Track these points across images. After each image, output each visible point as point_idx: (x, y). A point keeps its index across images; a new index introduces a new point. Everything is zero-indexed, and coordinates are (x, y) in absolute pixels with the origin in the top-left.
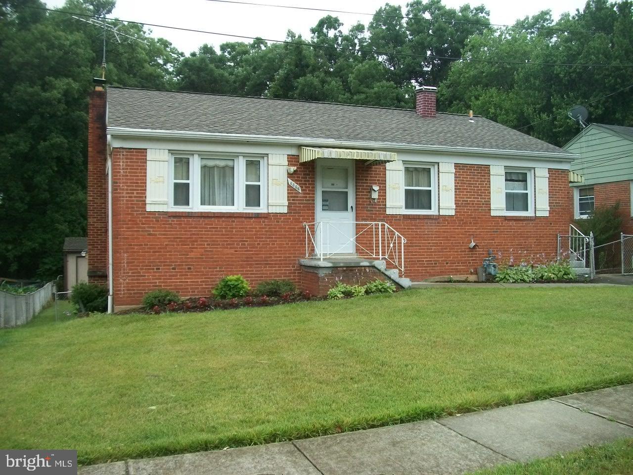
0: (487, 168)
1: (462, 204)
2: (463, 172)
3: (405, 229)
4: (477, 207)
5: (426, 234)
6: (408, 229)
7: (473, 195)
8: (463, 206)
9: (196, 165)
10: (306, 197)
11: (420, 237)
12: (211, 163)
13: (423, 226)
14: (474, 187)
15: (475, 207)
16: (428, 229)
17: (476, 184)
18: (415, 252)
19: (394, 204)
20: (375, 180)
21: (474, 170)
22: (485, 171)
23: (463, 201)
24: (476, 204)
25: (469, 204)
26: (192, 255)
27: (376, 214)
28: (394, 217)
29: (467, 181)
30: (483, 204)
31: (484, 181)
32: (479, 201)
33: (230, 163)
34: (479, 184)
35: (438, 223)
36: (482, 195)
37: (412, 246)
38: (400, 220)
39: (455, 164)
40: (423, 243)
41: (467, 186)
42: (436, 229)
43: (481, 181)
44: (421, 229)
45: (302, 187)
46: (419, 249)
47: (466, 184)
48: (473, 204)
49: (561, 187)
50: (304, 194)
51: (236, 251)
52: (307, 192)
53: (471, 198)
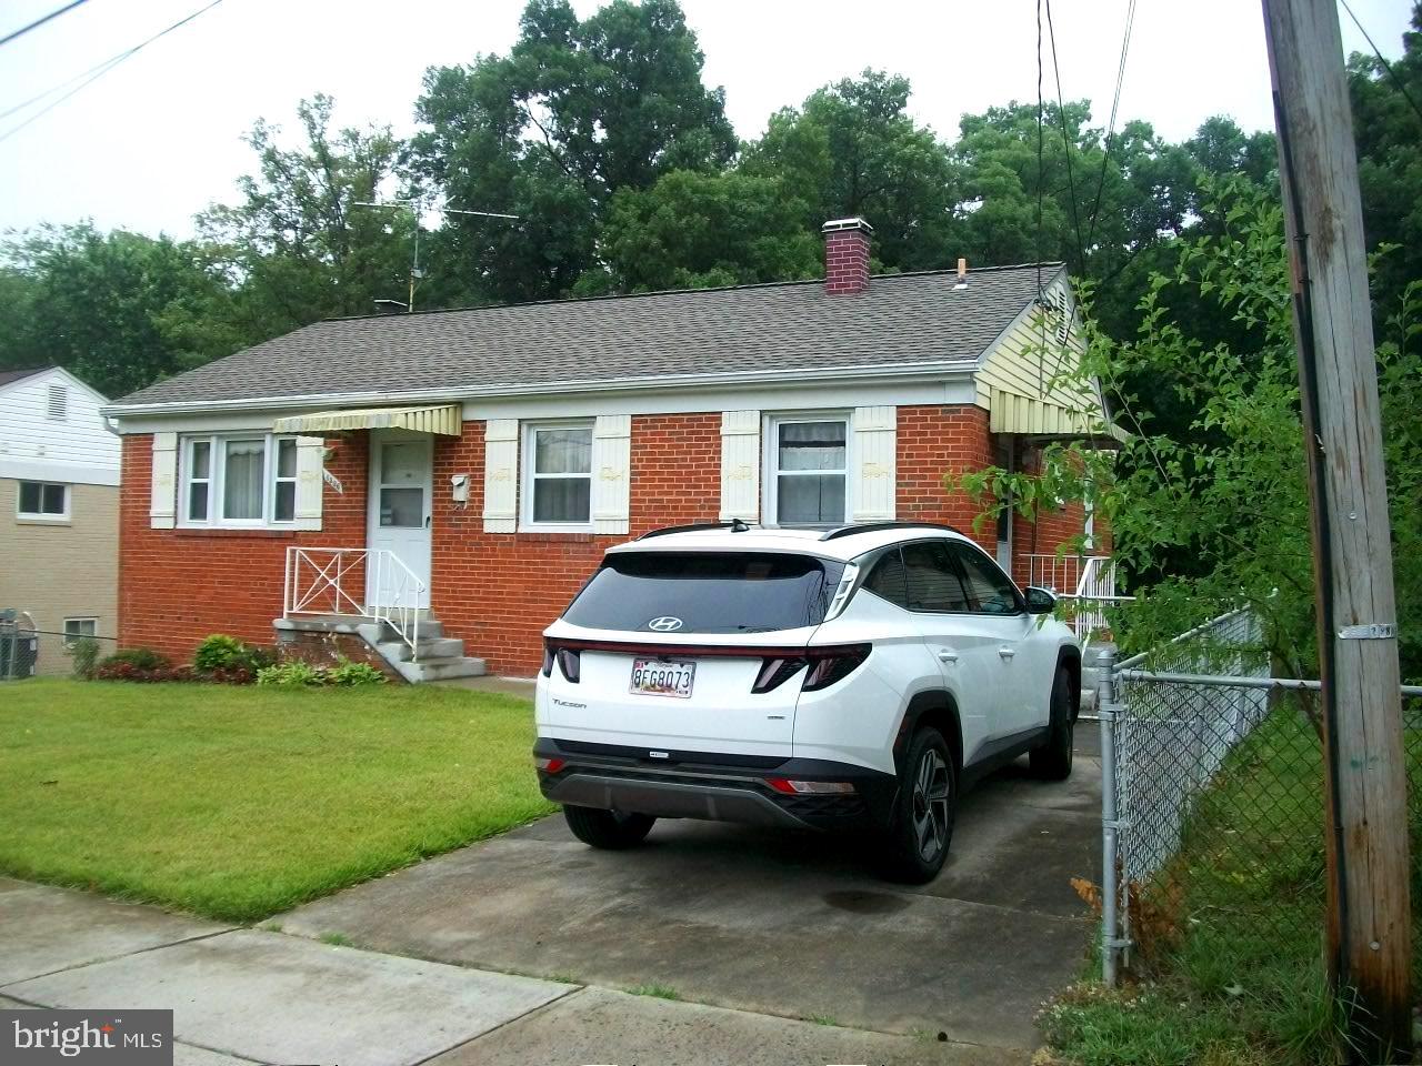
0: (713, 419)
1: (648, 507)
2: (652, 434)
3: (521, 563)
4: (687, 514)
5: (564, 577)
6: (528, 563)
7: (676, 487)
8: (650, 514)
9: (218, 457)
10: (351, 502)
11: (550, 583)
12: (242, 449)
13: (558, 557)
14: (680, 467)
15: (680, 514)
16: (570, 564)
17: (685, 460)
18: (542, 614)
19: (499, 511)
20: (466, 464)
21: (681, 427)
22: (707, 429)
23: (650, 501)
24: (683, 508)
25: (664, 507)
26: (200, 598)
27: (465, 532)
28: (501, 538)
29: (661, 454)
30: (702, 507)
31: (705, 452)
32: (691, 501)
33: (255, 448)
34: (691, 459)
35: (592, 552)
36: (700, 487)
37: (535, 601)
38: (511, 544)
39: (632, 416)
40: (557, 596)
41: (661, 467)
42: (586, 565)
43: (697, 453)
44: (553, 564)
45: (343, 484)
46: (549, 608)
47: (659, 460)
48: (675, 508)
49: (941, 455)
50: (348, 495)
51: (253, 595)
52: (354, 492)
53: (671, 494)
